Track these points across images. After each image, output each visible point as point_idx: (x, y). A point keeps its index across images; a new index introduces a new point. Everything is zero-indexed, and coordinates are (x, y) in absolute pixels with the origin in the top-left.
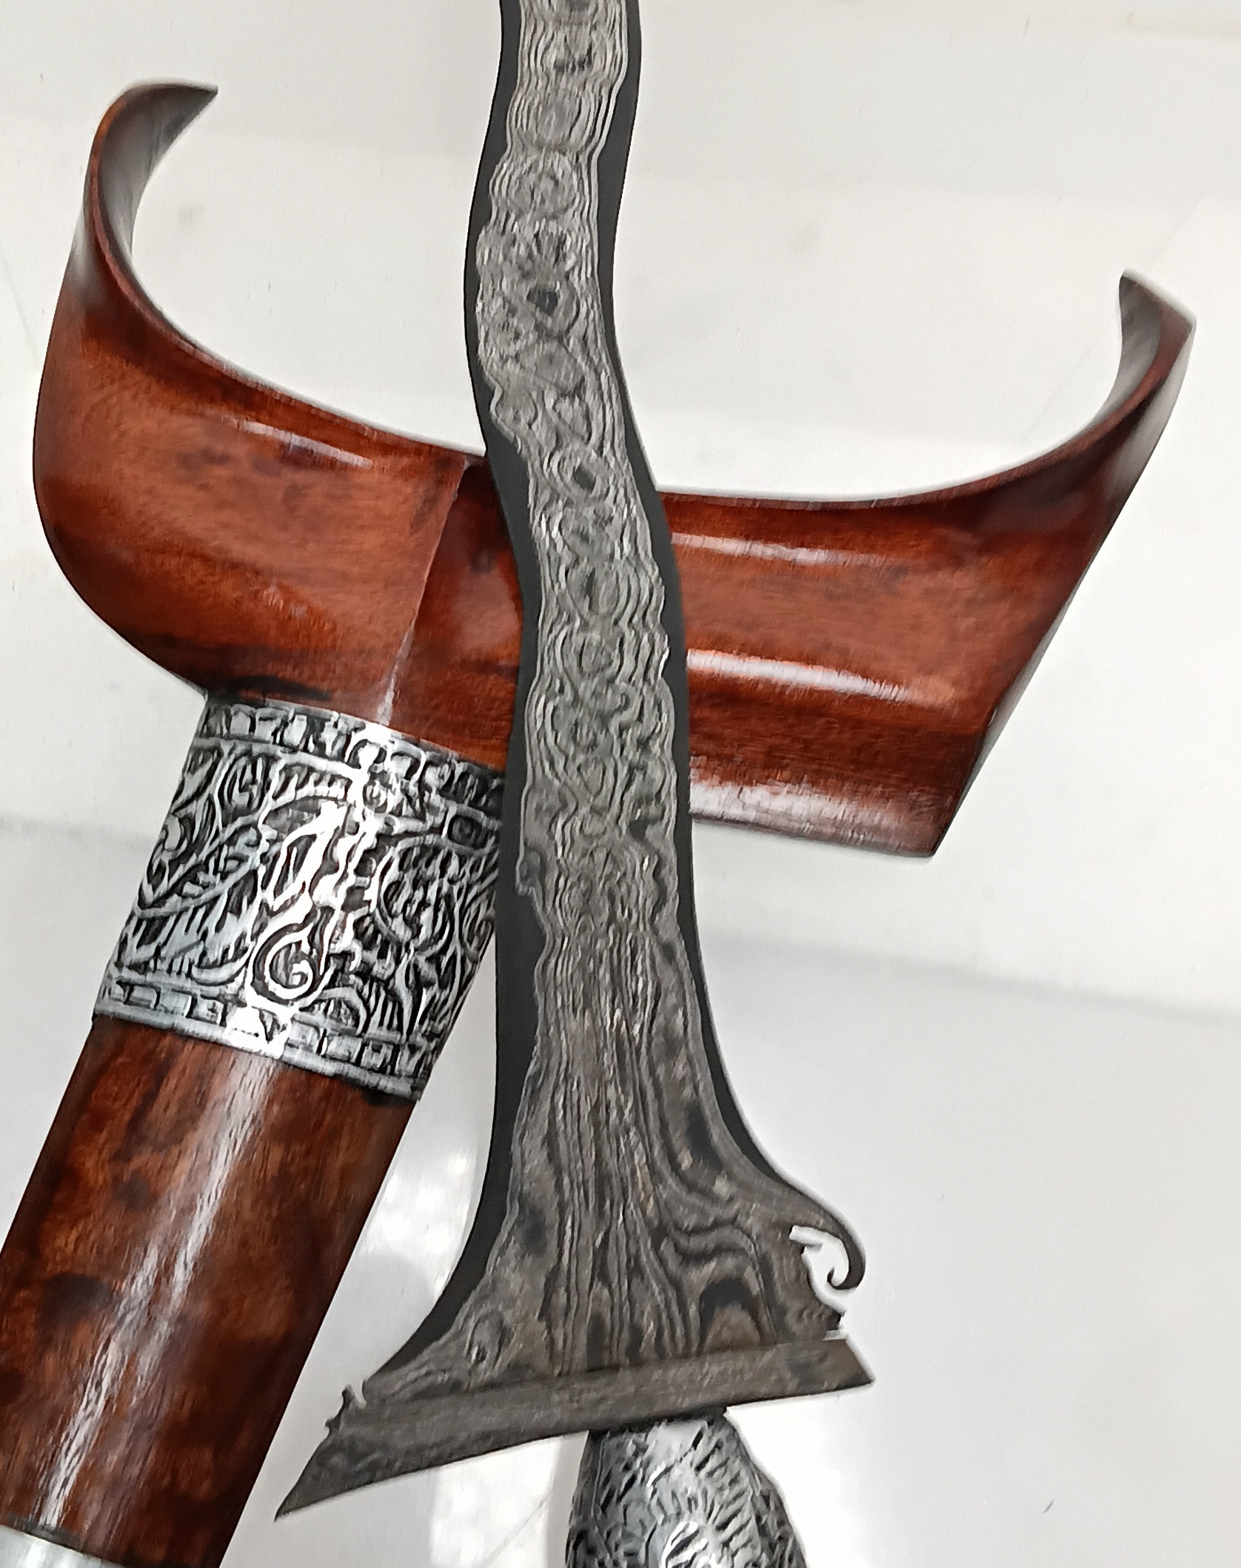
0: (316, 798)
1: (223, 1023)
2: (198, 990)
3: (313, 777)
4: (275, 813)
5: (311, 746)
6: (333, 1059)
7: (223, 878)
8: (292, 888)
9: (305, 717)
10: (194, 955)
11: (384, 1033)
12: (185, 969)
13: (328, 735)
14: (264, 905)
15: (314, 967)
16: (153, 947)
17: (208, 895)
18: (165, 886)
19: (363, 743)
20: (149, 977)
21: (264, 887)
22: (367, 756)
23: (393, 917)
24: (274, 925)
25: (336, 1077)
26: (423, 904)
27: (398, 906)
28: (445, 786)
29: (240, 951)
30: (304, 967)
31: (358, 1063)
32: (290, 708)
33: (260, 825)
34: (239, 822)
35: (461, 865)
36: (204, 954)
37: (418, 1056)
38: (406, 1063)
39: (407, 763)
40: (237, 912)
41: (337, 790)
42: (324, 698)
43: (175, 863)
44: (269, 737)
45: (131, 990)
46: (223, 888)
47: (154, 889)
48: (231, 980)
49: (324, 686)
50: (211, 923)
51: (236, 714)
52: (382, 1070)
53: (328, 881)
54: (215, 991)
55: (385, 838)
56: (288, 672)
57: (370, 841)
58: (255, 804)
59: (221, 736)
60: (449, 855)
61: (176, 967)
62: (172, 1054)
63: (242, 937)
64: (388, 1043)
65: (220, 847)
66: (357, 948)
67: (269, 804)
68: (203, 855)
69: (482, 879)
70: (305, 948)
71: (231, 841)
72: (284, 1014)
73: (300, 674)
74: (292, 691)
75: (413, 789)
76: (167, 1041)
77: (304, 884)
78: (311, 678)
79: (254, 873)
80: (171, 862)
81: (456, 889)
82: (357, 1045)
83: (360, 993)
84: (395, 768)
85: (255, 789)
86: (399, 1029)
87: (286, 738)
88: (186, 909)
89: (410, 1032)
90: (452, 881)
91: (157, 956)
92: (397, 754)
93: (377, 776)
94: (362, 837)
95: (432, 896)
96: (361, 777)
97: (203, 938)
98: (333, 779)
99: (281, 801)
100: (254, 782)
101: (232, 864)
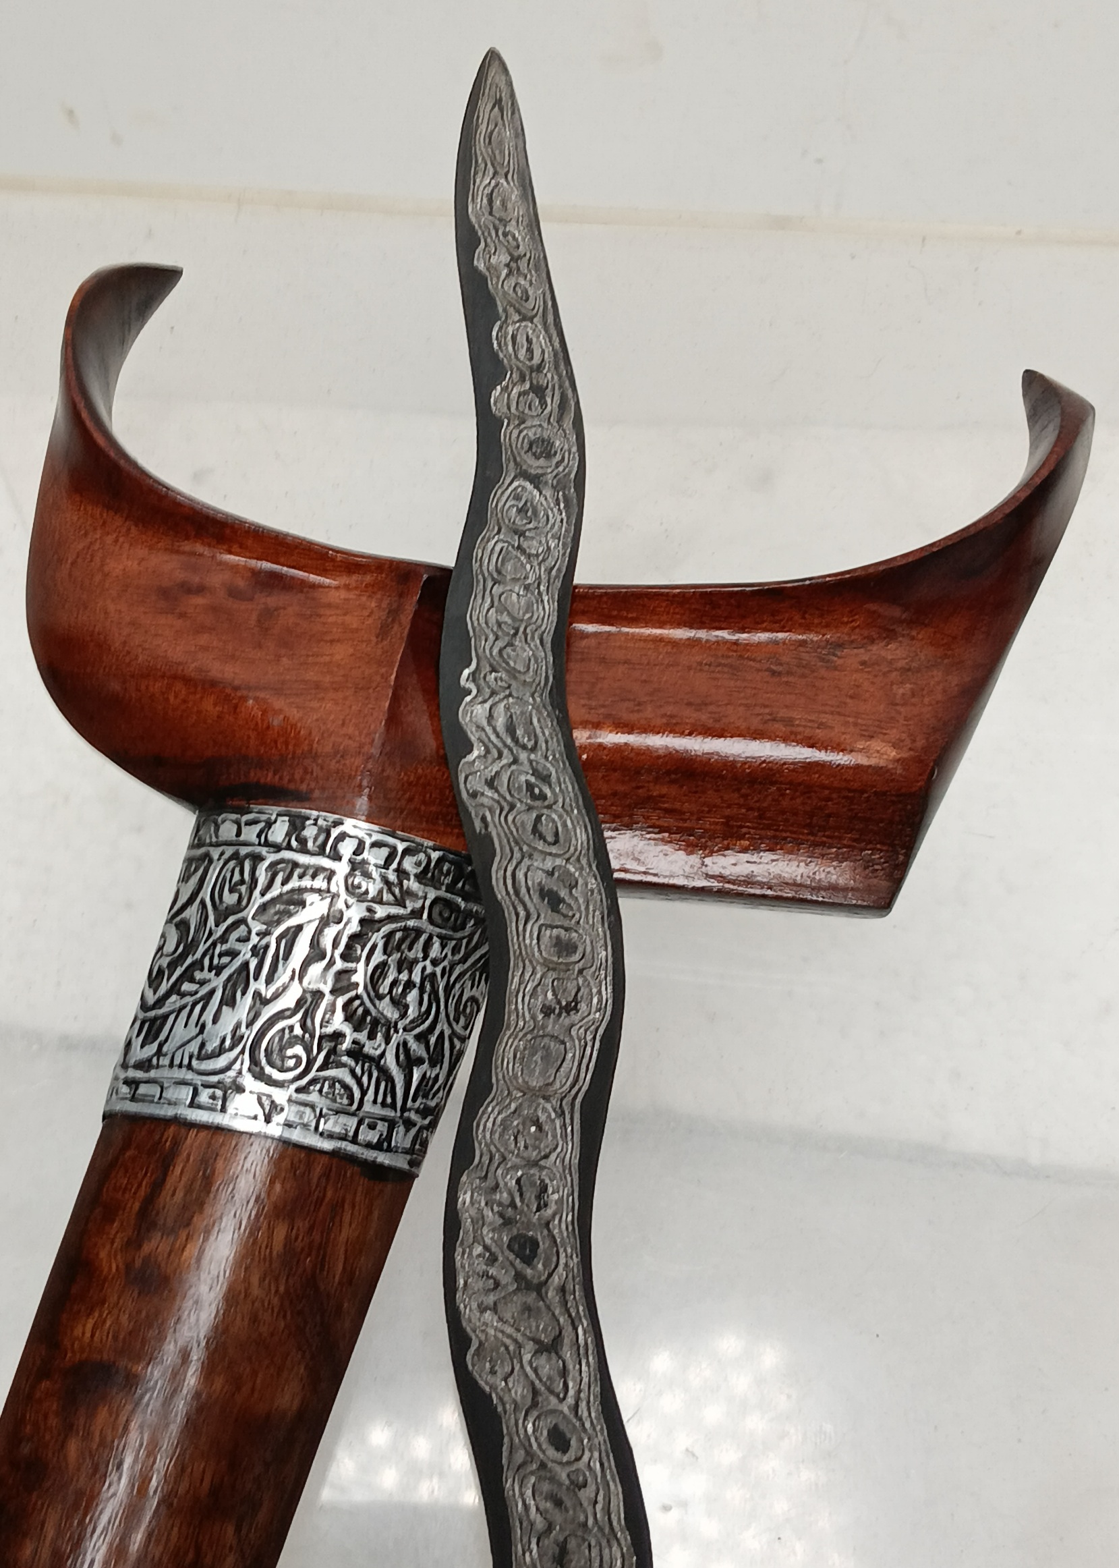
0: (301, 890)
1: (223, 1109)
2: (198, 1080)
3: (298, 872)
4: (264, 908)
5: (294, 844)
6: (331, 1136)
7: (217, 974)
8: (283, 978)
9: (286, 818)
10: (194, 1047)
11: (378, 1110)
12: (186, 1061)
13: (310, 832)
14: (257, 994)
15: (308, 1050)
16: (155, 1045)
17: (204, 991)
18: (164, 987)
19: (342, 837)
20: (153, 1074)
21: (256, 979)
22: (346, 849)
23: (381, 997)
24: (268, 1012)
25: (335, 1153)
26: (409, 985)
27: (384, 988)
28: (421, 872)
29: (237, 1039)
30: (298, 1050)
31: (354, 1140)
32: (273, 811)
33: (249, 919)
34: (230, 920)
35: (443, 946)
36: (203, 1045)
37: (413, 1131)
38: (402, 1139)
39: (385, 852)
40: (232, 1003)
41: (320, 883)
42: (303, 798)
43: (173, 966)
44: (254, 839)
45: (136, 1089)
46: (218, 982)
47: (155, 993)
48: (228, 1068)
49: (304, 787)
50: (208, 1016)
51: (223, 822)
52: (378, 1147)
53: (316, 969)
54: (214, 1079)
55: (368, 923)
56: (269, 778)
57: (354, 927)
58: (244, 902)
59: (211, 845)
60: (430, 937)
61: (177, 1061)
62: (177, 1143)
63: (238, 1026)
64: (383, 1119)
65: (214, 945)
66: (347, 1029)
67: (258, 900)
68: (198, 955)
69: (464, 960)
70: (298, 1031)
71: (224, 939)
72: (280, 1096)
73: (281, 778)
74: (275, 794)
75: (392, 877)
76: (172, 1130)
77: (294, 971)
78: (290, 781)
79: (246, 965)
80: (169, 965)
81: (438, 970)
82: (353, 1122)
83: (353, 1072)
84: (374, 858)
85: (243, 888)
86: (393, 1106)
87: (270, 838)
88: (184, 1007)
89: (404, 1108)
90: (435, 963)
91: (159, 1053)
92: (375, 845)
93: (357, 866)
94: (346, 924)
95: (417, 978)
96: (342, 868)
97: (202, 1031)
98: (316, 872)
99: (268, 897)
100: (242, 882)
101: (225, 960)
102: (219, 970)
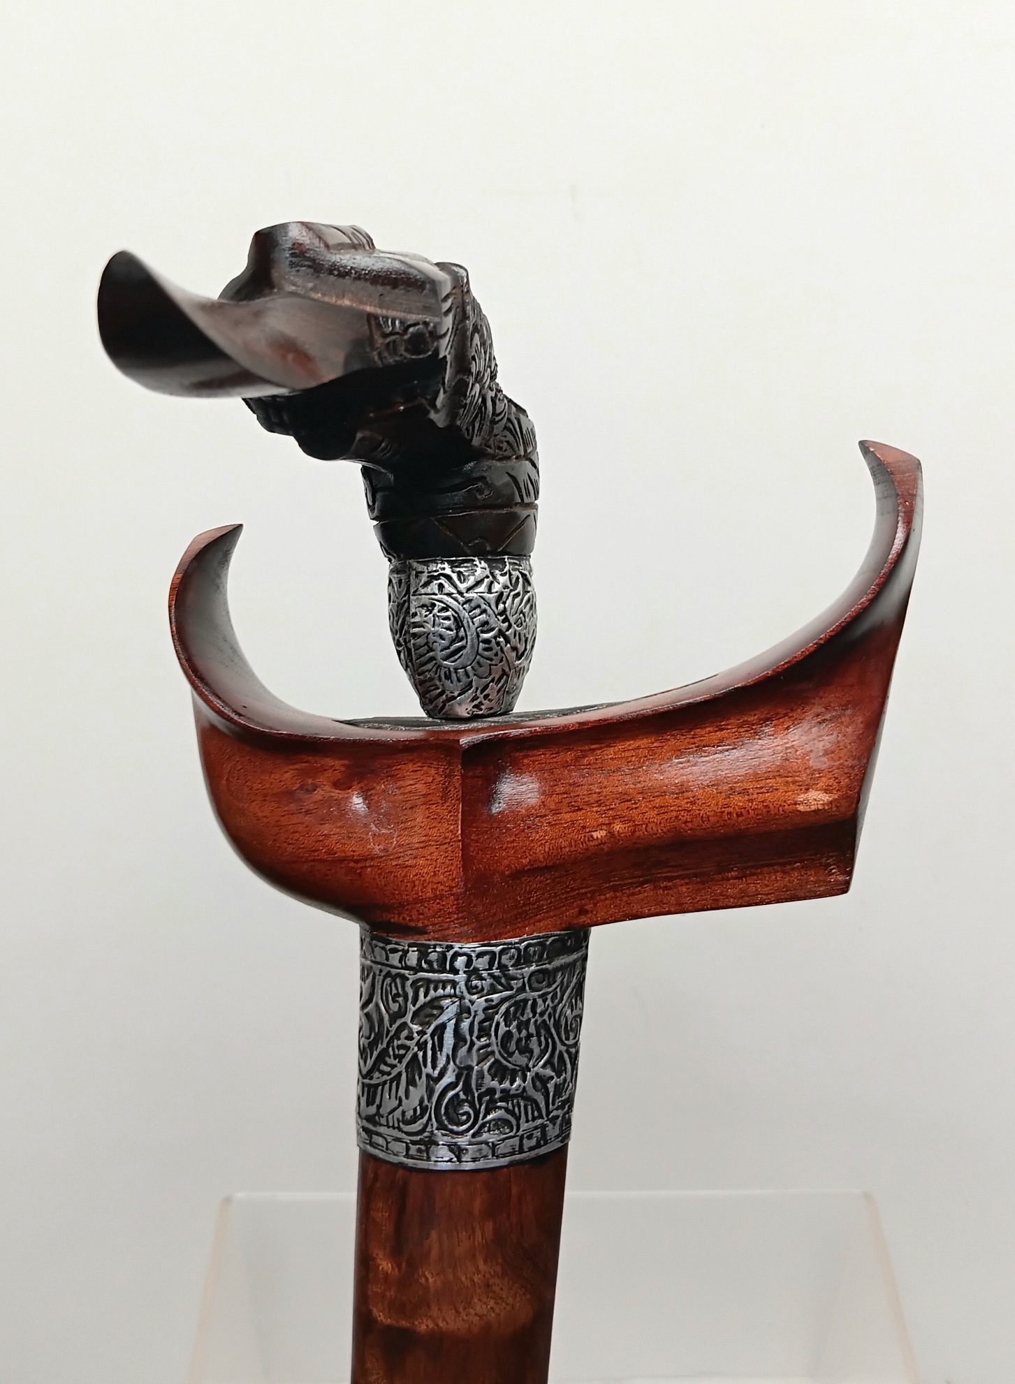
0: (438, 999)
1: (428, 1159)
2: (408, 1139)
3: (432, 986)
4: (415, 1014)
5: (424, 965)
6: (504, 1156)
7: (400, 1062)
8: (442, 1062)
9: (415, 948)
10: (398, 1114)
11: (532, 1124)
12: (396, 1125)
13: (435, 956)
14: (428, 1076)
15: (472, 1105)
16: (375, 1106)
17: (394, 1072)
18: (370, 1062)
19: (456, 955)
20: (379, 1128)
21: (425, 1067)
22: (460, 962)
23: (511, 1054)
24: (439, 1088)
25: (511, 1164)
26: (529, 1036)
28: (516, 962)
29: (424, 1110)
30: (466, 1108)
31: (521, 1151)
32: (405, 943)
33: (409, 1022)
34: (398, 1023)
35: (545, 1001)
36: (403, 1113)
37: (559, 1121)
38: (552, 1131)
39: (487, 958)
40: (415, 1085)
41: (449, 990)
42: (422, 932)
43: (371, 1046)
44: (399, 963)
45: (372, 1137)
46: (401, 1067)
47: (366, 1064)
48: (423, 1130)
49: (421, 923)
50: (401, 1093)
52: (538, 1146)
53: (463, 1051)
54: (418, 1138)
55: (491, 1008)
56: (395, 919)
57: (481, 1016)
58: (403, 1010)
59: (373, 962)
60: (535, 1000)
61: (391, 1122)
62: (406, 1181)
63: (422, 1100)
64: (536, 1128)
65: (393, 1039)
66: (495, 1084)
67: (412, 1009)
68: (385, 1044)
70: (462, 1096)
71: (397, 1035)
72: (462, 1141)
73: (404, 918)
74: (405, 930)
75: (496, 972)
76: (400, 1172)
77: (448, 1056)
78: (410, 920)
79: (415, 1055)
80: (369, 1044)
81: (546, 1017)
82: (517, 1141)
83: (507, 1110)
84: (481, 963)
85: (401, 999)
86: (541, 1117)
87: (408, 963)
88: (385, 1083)
89: (548, 1113)
90: (542, 1014)
91: (378, 1113)
92: (480, 955)
93: (472, 972)
94: (474, 1017)
95: (532, 1029)
96: (461, 978)
97: (400, 1104)
98: (444, 984)
99: (418, 1006)
100: (398, 995)
101: (402, 1052)
102: (401, 1058)
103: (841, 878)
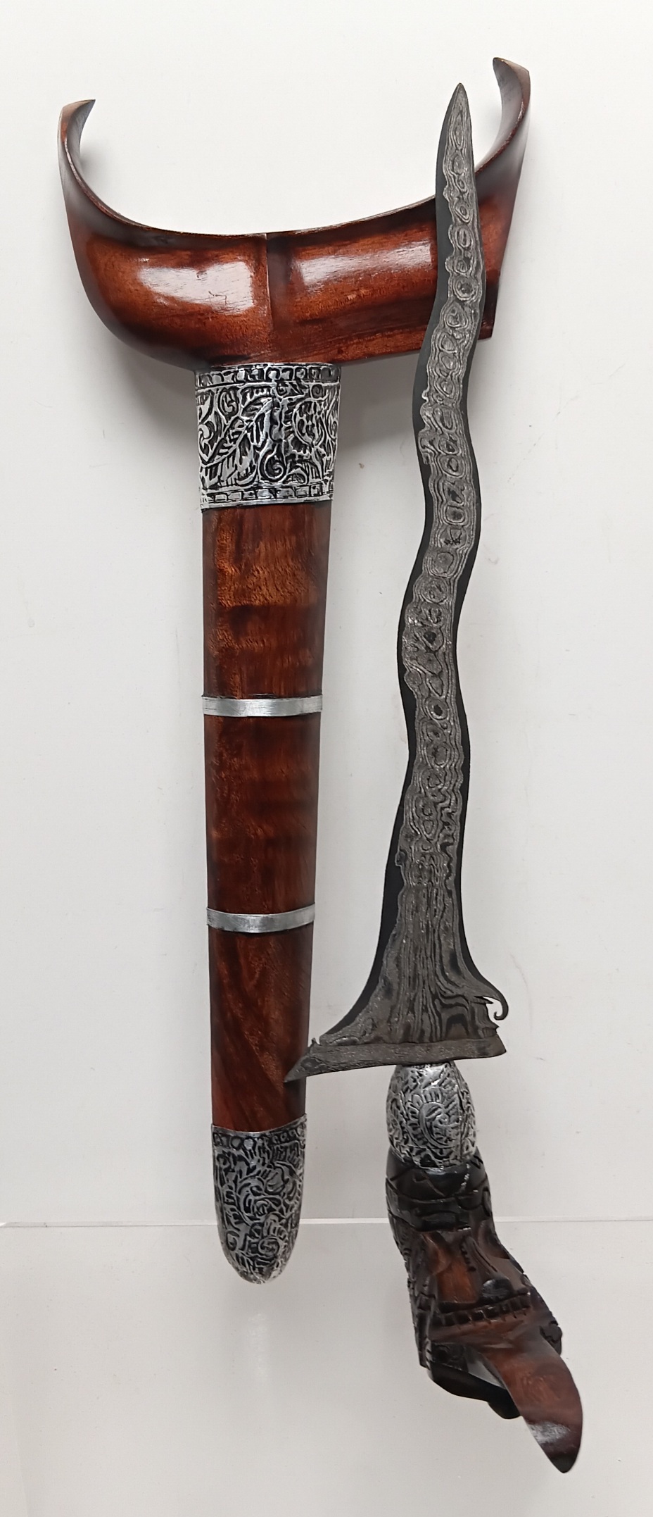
0: (259, 398)
1: (257, 498)
2: (242, 489)
3: (255, 391)
4: (245, 410)
5: (249, 379)
6: (301, 497)
7: (235, 443)
8: (262, 437)
9: (243, 369)
10: (235, 475)
11: (315, 481)
12: (234, 483)
13: (255, 372)
14: (255, 447)
15: (282, 463)
16: (217, 477)
17: (231, 451)
18: (211, 452)
19: (270, 369)
20: (220, 490)
21: (253, 441)
22: (272, 374)
23: (303, 435)
24: (262, 453)
25: (304, 503)
26: (313, 425)
27: (304, 431)
29: (253, 468)
30: (278, 465)
31: (310, 496)
32: (235, 366)
33: (240, 416)
34: (233, 418)
35: (320, 405)
36: (239, 473)
37: (328, 483)
38: (326, 489)
39: (288, 372)
40: (246, 454)
41: (265, 392)
42: (246, 358)
43: (211, 442)
44: (230, 381)
45: (215, 497)
46: (236, 446)
47: (207, 455)
48: (253, 481)
49: (246, 353)
50: (237, 461)
51: (213, 375)
52: (318, 495)
53: (275, 430)
54: (249, 487)
55: (292, 405)
56: (228, 352)
57: (285, 409)
58: (236, 409)
59: (211, 386)
60: (315, 403)
61: (230, 483)
62: (242, 516)
63: (251, 462)
64: (317, 483)
65: (228, 430)
66: (295, 452)
67: (242, 407)
68: (223, 436)
69: (328, 408)
70: (276, 458)
71: (232, 427)
72: (277, 485)
73: (234, 351)
74: (234, 359)
75: (294, 382)
76: (237, 511)
77: (267, 434)
78: (238, 352)
79: (246, 435)
80: (209, 442)
81: (321, 416)
82: (307, 488)
83: (302, 468)
84: (286, 375)
85: (234, 403)
86: (319, 477)
87: (238, 379)
88: (224, 460)
89: (323, 476)
90: (319, 413)
91: (220, 481)
92: (284, 370)
93: (281, 381)
94: (282, 409)
95: (314, 422)
96: (273, 384)
97: (236, 469)
98: (262, 388)
99: (246, 404)
100: (232, 401)
101: (236, 436)
102: (235, 441)
103: (488, 328)
